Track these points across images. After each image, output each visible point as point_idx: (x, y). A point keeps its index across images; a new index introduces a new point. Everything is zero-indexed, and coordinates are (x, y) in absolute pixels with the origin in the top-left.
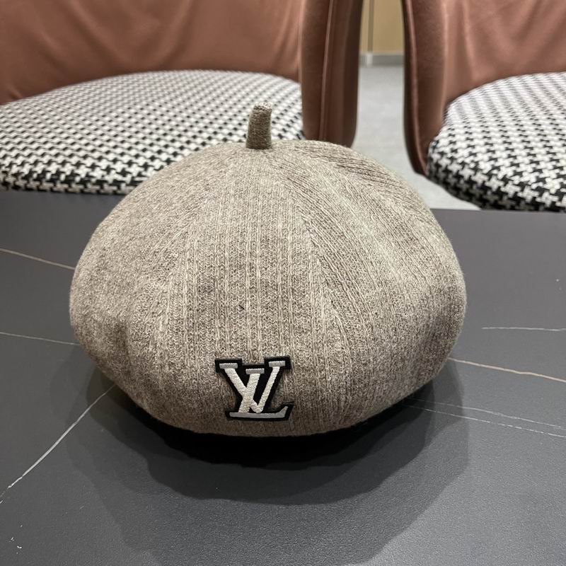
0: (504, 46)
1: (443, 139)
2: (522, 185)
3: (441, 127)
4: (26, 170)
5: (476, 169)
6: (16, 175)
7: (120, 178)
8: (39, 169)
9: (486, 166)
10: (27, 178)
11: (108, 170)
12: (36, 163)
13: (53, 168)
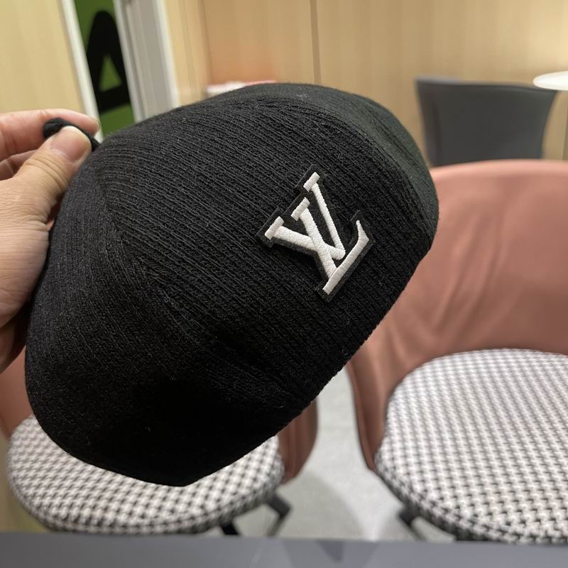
0: (427, 338)
1: (385, 448)
2: (446, 510)
3: (382, 438)
4: (63, 512)
5: (412, 490)
6: (56, 516)
7: (140, 521)
8: (74, 512)
9: (418, 488)
10: (66, 519)
11: (131, 514)
12: (71, 506)
13: (86, 512)
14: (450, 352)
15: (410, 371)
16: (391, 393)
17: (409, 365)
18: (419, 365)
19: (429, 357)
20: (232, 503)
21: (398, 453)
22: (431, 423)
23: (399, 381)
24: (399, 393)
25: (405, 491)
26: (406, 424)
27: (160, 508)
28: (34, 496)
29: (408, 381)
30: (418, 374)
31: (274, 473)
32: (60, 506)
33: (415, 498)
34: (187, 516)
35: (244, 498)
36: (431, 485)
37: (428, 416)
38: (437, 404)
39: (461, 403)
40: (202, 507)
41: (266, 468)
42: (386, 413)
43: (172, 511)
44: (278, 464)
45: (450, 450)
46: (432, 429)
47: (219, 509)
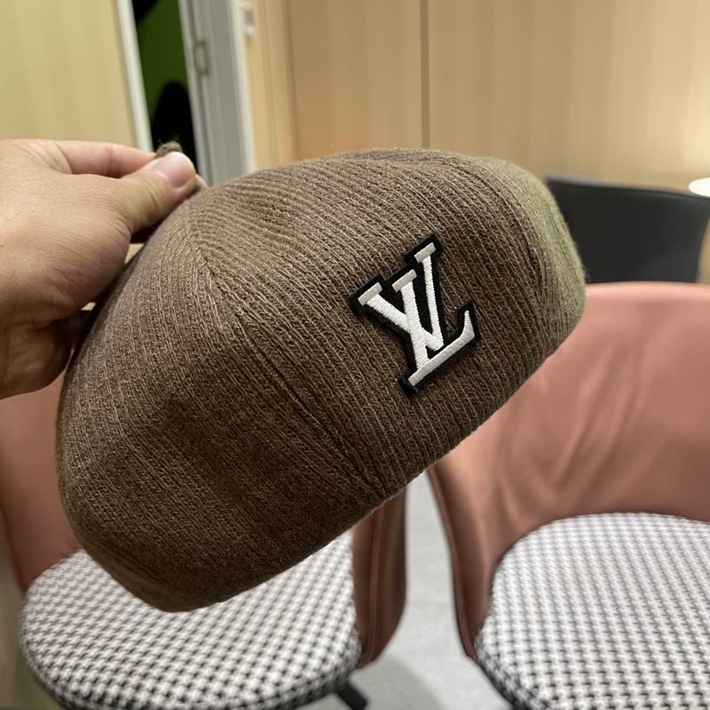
0: (545, 494)
1: (488, 629)
3: (485, 618)
4: (85, 689)
5: (519, 685)
6: (76, 693)
7: (179, 705)
8: (99, 689)
9: (527, 682)
10: (87, 698)
11: (168, 695)
12: (95, 682)
13: (113, 690)
14: (574, 514)
15: (524, 535)
16: (499, 561)
17: (522, 528)
18: (535, 528)
19: (549, 518)
20: (294, 689)
21: (504, 637)
22: (546, 601)
23: (509, 547)
24: (508, 562)
25: (510, 685)
26: (515, 601)
27: (204, 690)
28: (51, 666)
29: (520, 547)
30: (533, 539)
31: (348, 653)
32: (82, 681)
33: (522, 695)
34: (237, 702)
35: (309, 682)
36: (543, 680)
37: (544, 593)
38: (555, 578)
39: (585, 578)
40: (257, 691)
41: (338, 647)
42: (491, 586)
43: (220, 695)
44: (354, 642)
45: (569, 636)
46: (547, 609)
47: (278, 695)
